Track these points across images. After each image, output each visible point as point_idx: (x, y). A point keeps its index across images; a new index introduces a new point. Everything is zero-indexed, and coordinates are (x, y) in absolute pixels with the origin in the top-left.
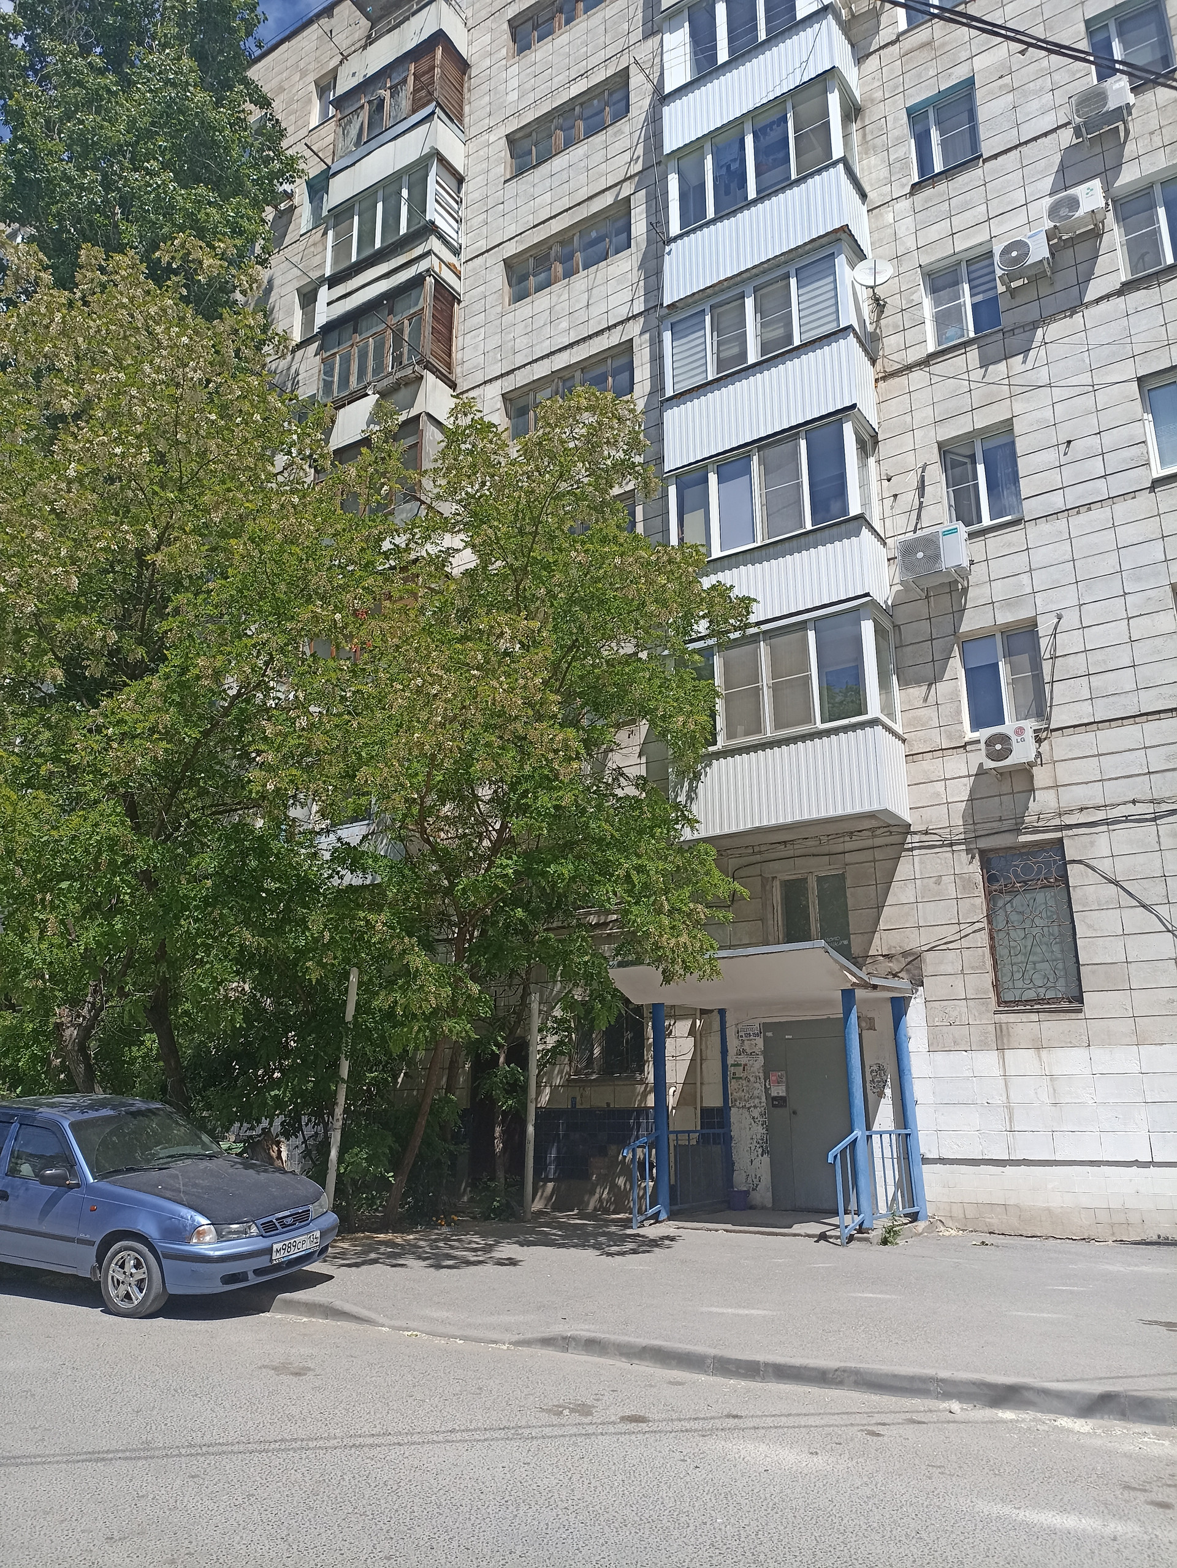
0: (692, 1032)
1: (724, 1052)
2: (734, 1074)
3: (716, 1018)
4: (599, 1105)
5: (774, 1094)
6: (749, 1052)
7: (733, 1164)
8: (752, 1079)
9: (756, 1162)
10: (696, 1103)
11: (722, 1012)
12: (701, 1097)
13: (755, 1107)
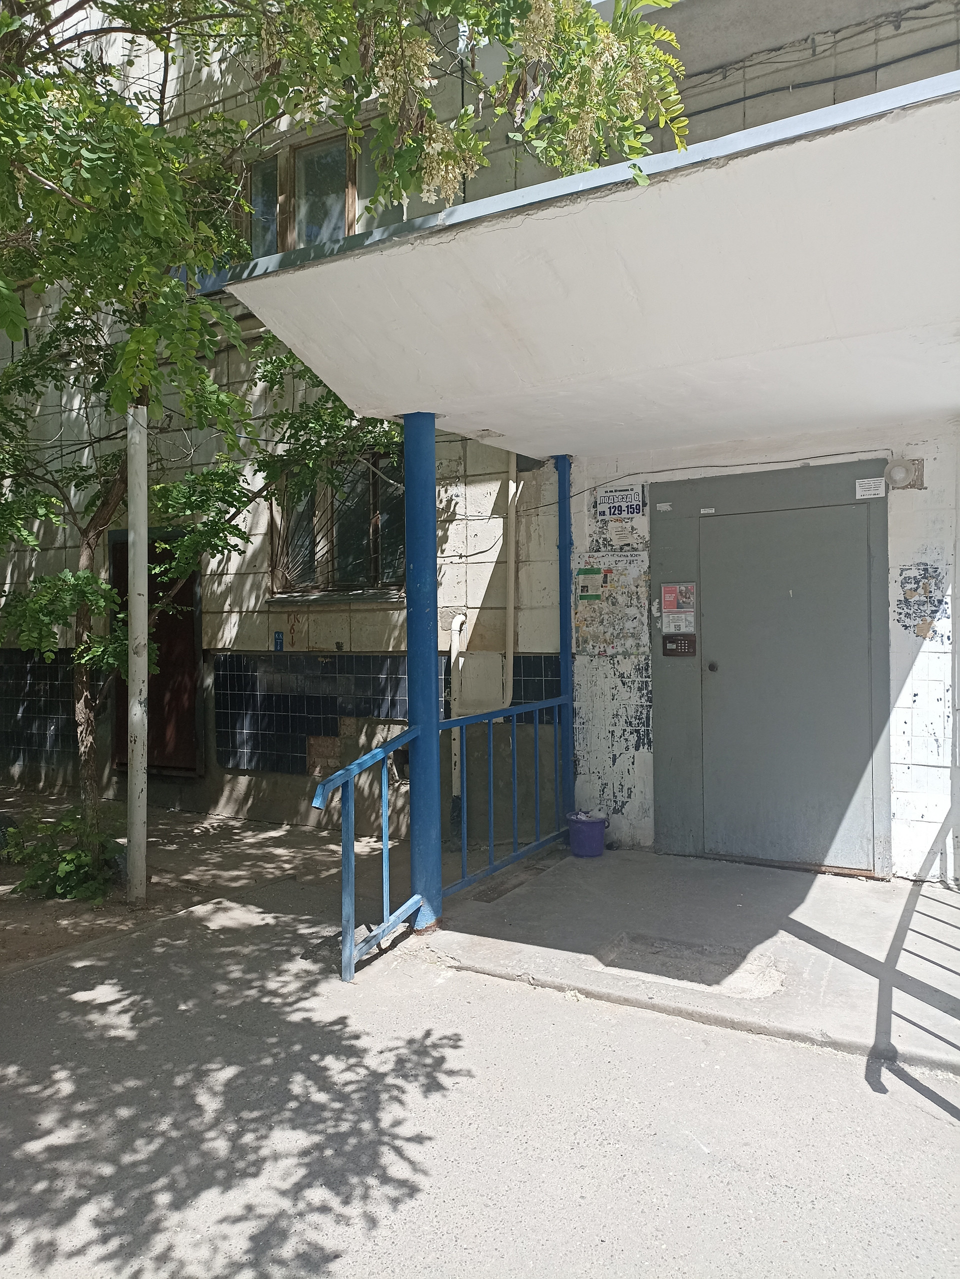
0: (500, 508)
1: (565, 545)
2: (584, 588)
3: (550, 475)
4: (323, 646)
5: (668, 628)
6: (616, 543)
7: (576, 763)
8: (622, 599)
9: (623, 762)
10: (504, 645)
11: (563, 463)
12: (516, 635)
13: (626, 654)
